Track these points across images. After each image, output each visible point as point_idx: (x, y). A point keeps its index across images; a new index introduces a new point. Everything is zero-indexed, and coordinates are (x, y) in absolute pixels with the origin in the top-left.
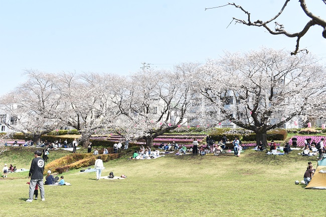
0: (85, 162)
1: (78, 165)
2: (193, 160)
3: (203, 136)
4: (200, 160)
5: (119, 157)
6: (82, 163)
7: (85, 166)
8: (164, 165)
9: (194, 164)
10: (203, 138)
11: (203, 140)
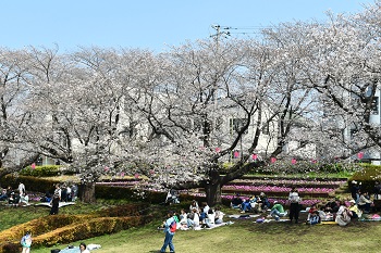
0: (66, 232)
1: (52, 239)
2: (284, 235)
3: (337, 183)
4: (300, 235)
5: (143, 224)
6: (60, 234)
7: (65, 241)
8: (219, 245)
9: (284, 243)
10: (337, 186)
11: (338, 190)
